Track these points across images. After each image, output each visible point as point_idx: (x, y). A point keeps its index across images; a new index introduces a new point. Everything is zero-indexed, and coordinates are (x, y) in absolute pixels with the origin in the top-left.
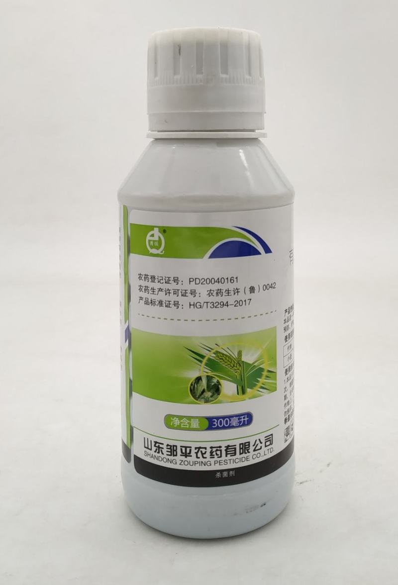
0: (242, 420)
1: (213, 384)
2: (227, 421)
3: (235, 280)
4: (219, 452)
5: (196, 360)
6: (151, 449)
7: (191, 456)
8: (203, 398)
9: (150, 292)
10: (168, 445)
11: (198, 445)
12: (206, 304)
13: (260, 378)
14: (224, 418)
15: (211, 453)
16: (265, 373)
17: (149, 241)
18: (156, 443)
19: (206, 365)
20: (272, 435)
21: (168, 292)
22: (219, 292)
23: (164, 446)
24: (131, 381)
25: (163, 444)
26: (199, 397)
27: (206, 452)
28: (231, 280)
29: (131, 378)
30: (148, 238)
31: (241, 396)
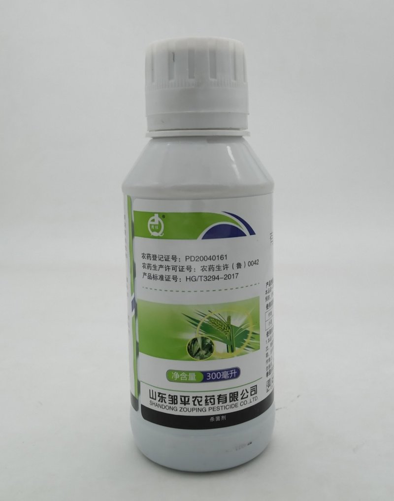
0: (232, 373)
1: (207, 344)
2: (219, 374)
3: (225, 257)
4: (212, 400)
5: (191, 324)
6: (155, 399)
7: (189, 404)
8: (199, 355)
9: (152, 268)
10: (169, 395)
11: (195, 395)
12: (200, 278)
13: (246, 338)
14: (216, 372)
15: (206, 401)
16: (250, 335)
17: (151, 225)
18: (159, 393)
19: (201, 328)
20: (256, 386)
21: (167, 268)
22: (211, 268)
23: (167, 396)
24: (137, 344)
25: (165, 395)
26: (195, 355)
27: (201, 401)
28: (221, 258)
29: (138, 341)
30: (150, 222)
31: (230, 354)
